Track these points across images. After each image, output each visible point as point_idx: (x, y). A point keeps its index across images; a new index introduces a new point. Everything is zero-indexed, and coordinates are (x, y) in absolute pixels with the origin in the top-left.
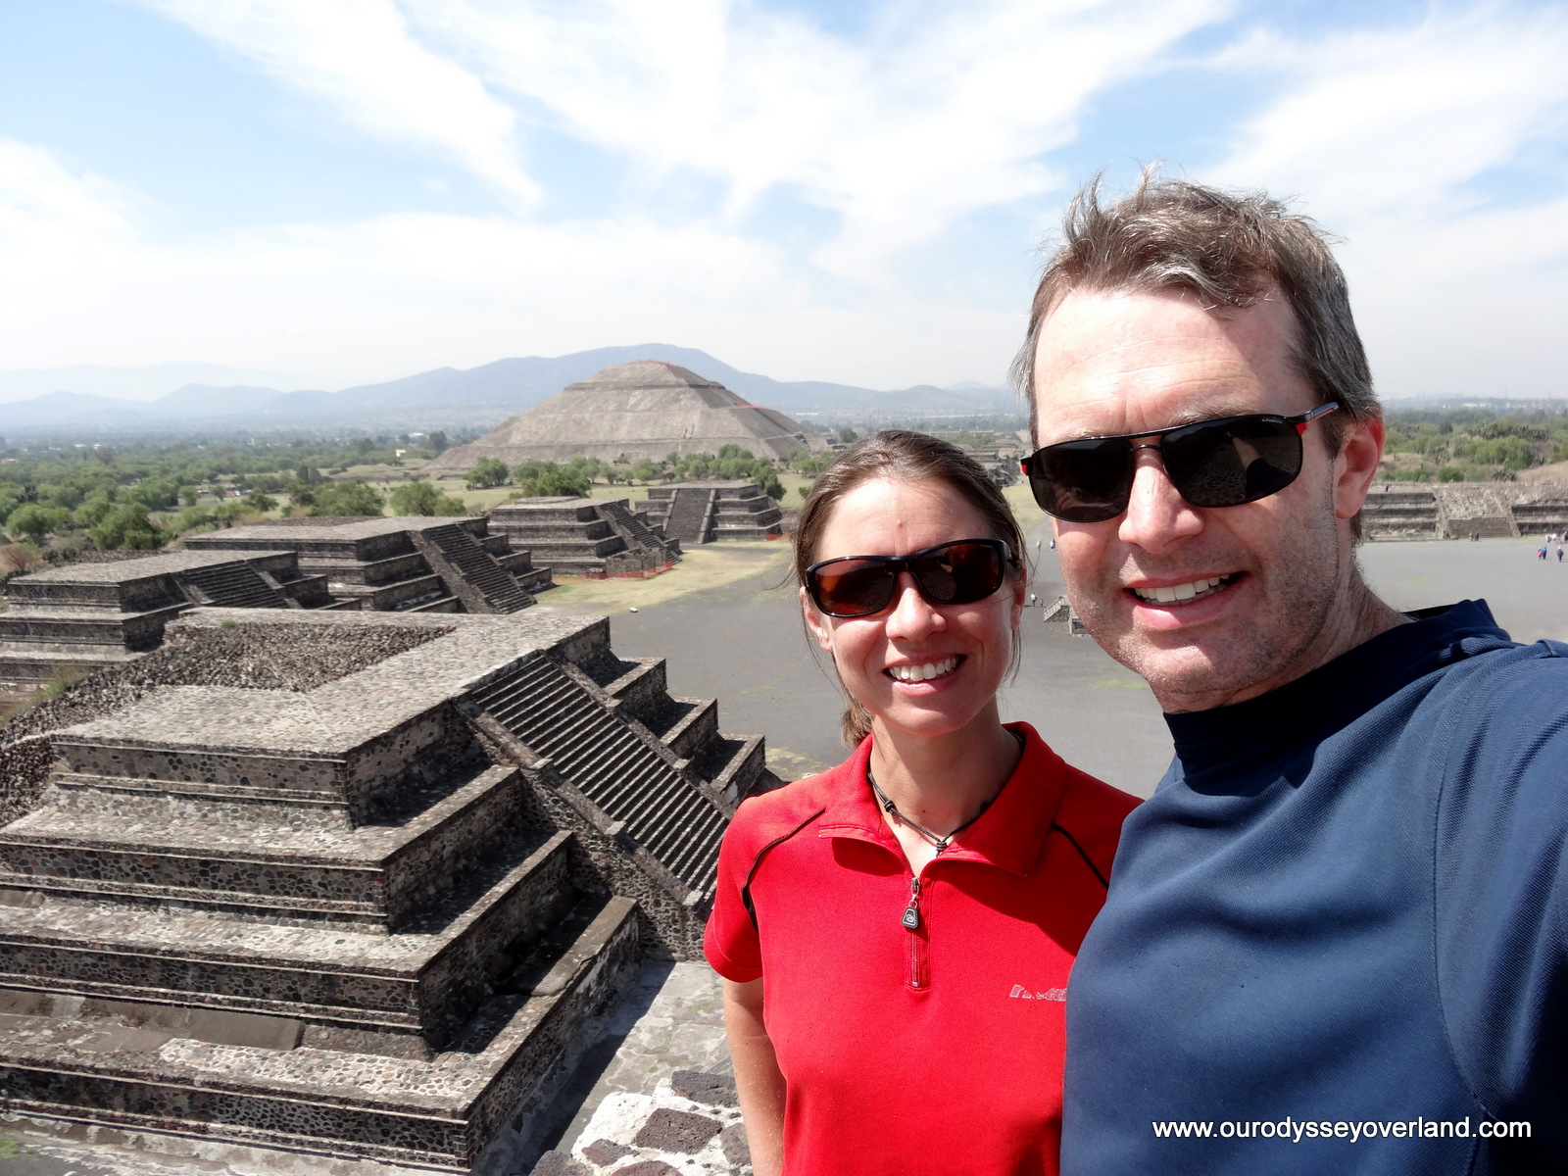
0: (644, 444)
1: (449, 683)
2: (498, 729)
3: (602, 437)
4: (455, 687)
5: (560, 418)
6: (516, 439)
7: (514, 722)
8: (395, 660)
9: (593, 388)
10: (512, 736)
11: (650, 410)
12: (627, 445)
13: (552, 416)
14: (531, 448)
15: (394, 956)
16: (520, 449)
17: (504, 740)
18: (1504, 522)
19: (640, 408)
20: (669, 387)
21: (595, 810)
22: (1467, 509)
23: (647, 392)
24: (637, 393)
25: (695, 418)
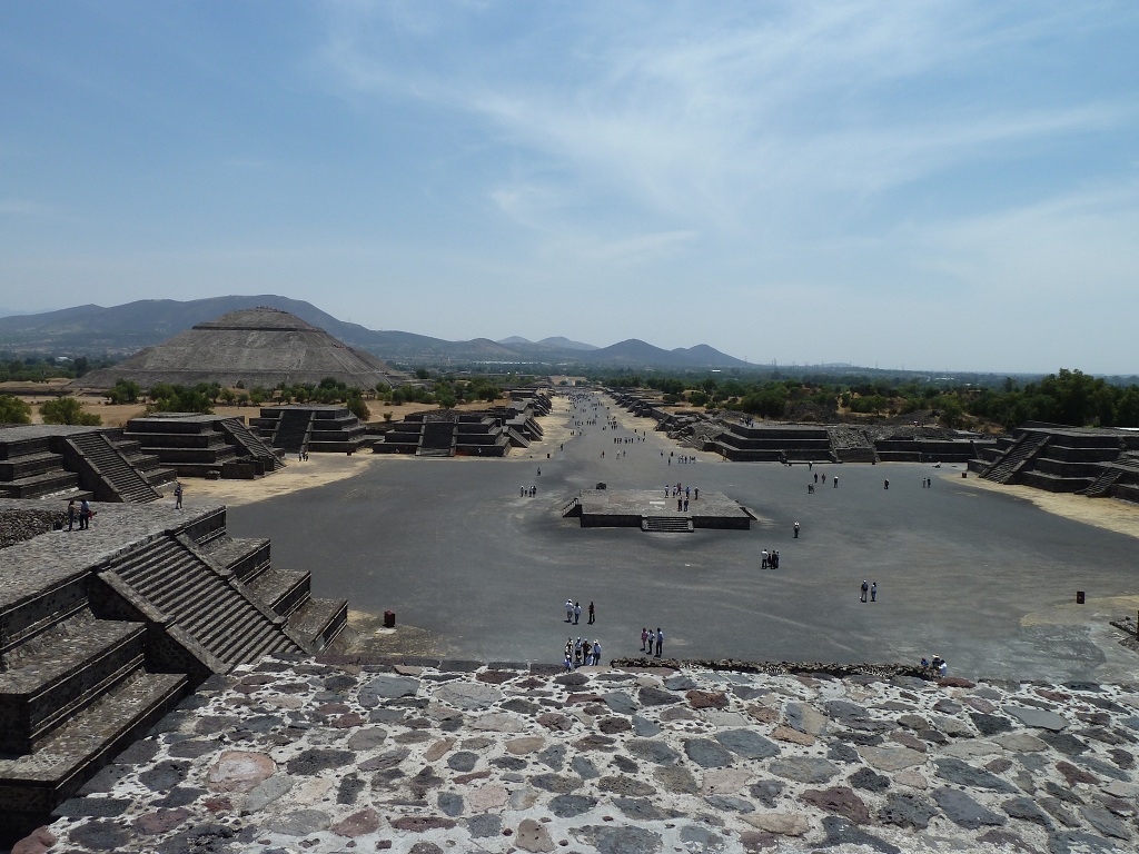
0: (260, 374)
1: (91, 555)
2: (131, 592)
3: (223, 367)
4: (96, 560)
5: (189, 350)
6: (150, 365)
7: (143, 586)
8: (45, 537)
9: (218, 328)
10: (141, 597)
11: (265, 346)
12: (245, 374)
13: (182, 348)
14: (163, 373)
15: (36, 769)
16: (152, 374)
17: (135, 600)
18: (870, 452)
19: (258, 344)
20: (281, 330)
21: (208, 655)
22: (848, 442)
23: (262, 333)
24: (254, 333)
25: (302, 355)
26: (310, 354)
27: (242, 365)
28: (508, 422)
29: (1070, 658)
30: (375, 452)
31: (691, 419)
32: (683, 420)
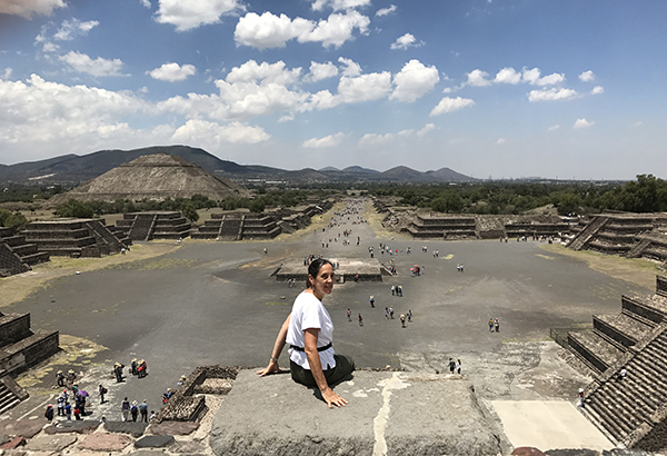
3: (136, 190)
6: (92, 190)
9: (133, 166)
11: (161, 177)
13: (111, 179)
14: (99, 195)
18: (502, 231)
19: (157, 175)
20: (172, 166)
22: (487, 226)
24: (156, 168)
25: (184, 181)
26: (189, 180)
27: (146, 189)
28: (283, 218)
29: (515, 364)
31: (402, 214)
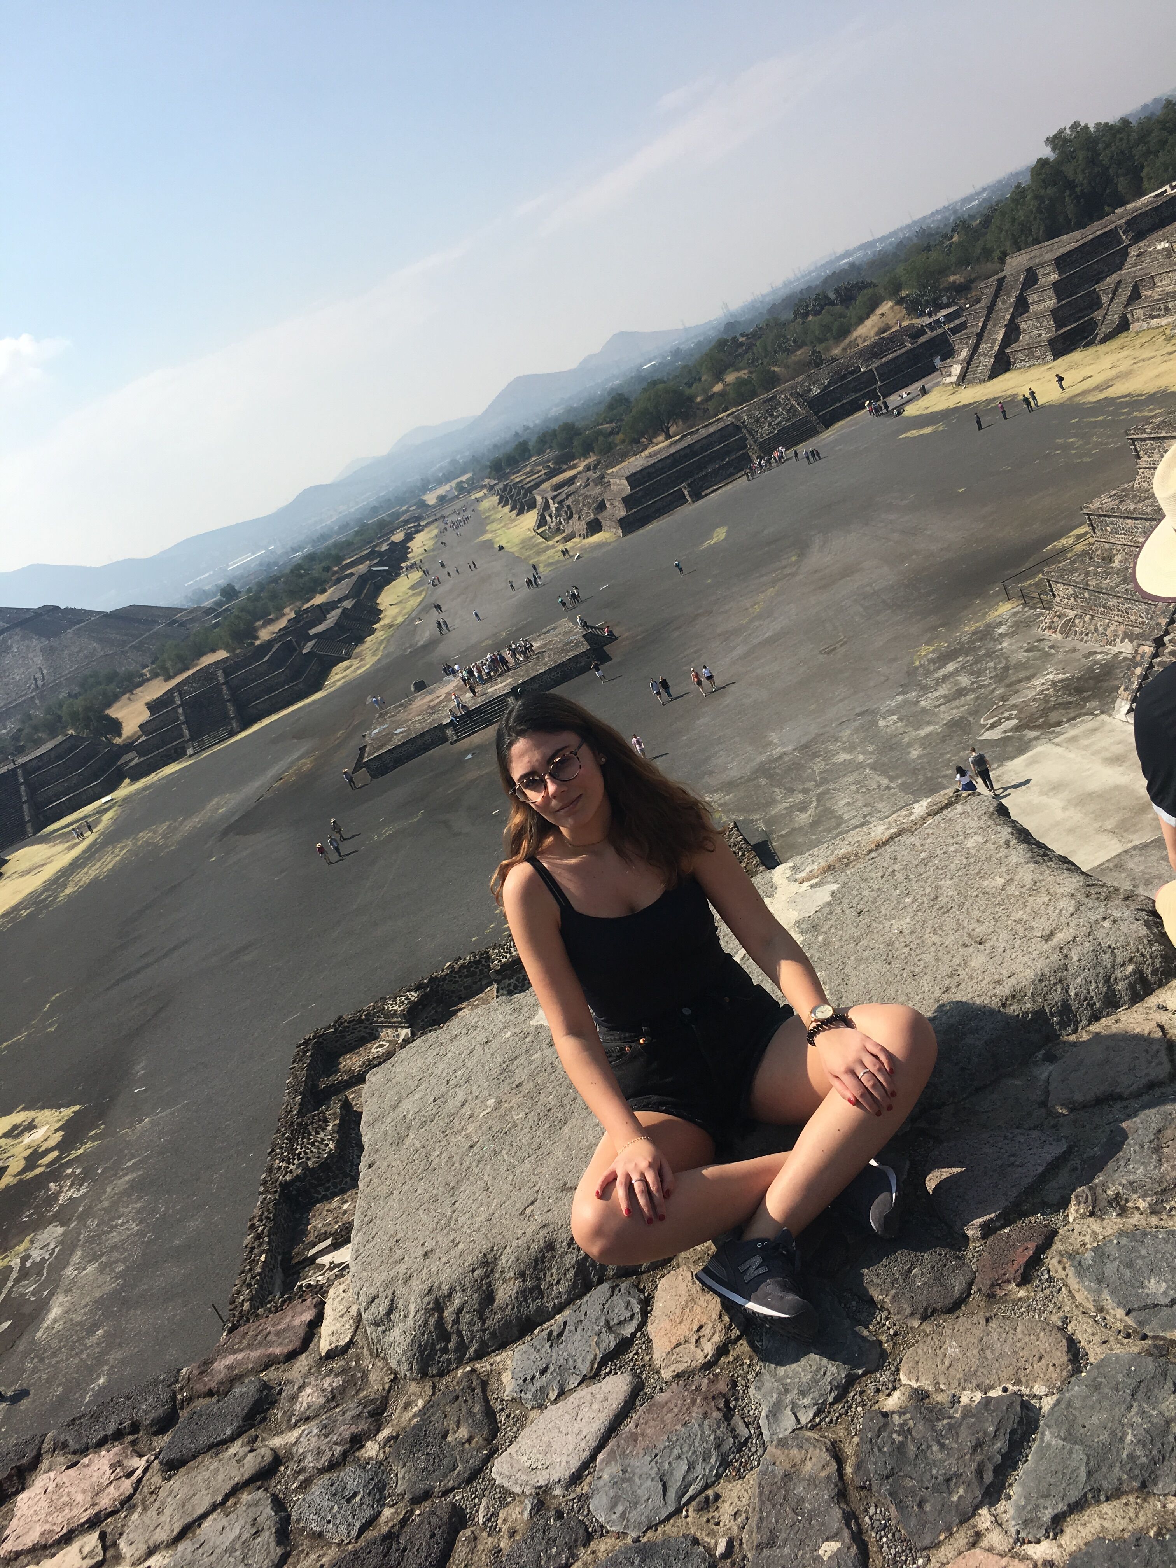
18: (805, 422)
22: (770, 424)
28: (312, 632)
30: (135, 779)
31: (572, 488)
32: (563, 496)
